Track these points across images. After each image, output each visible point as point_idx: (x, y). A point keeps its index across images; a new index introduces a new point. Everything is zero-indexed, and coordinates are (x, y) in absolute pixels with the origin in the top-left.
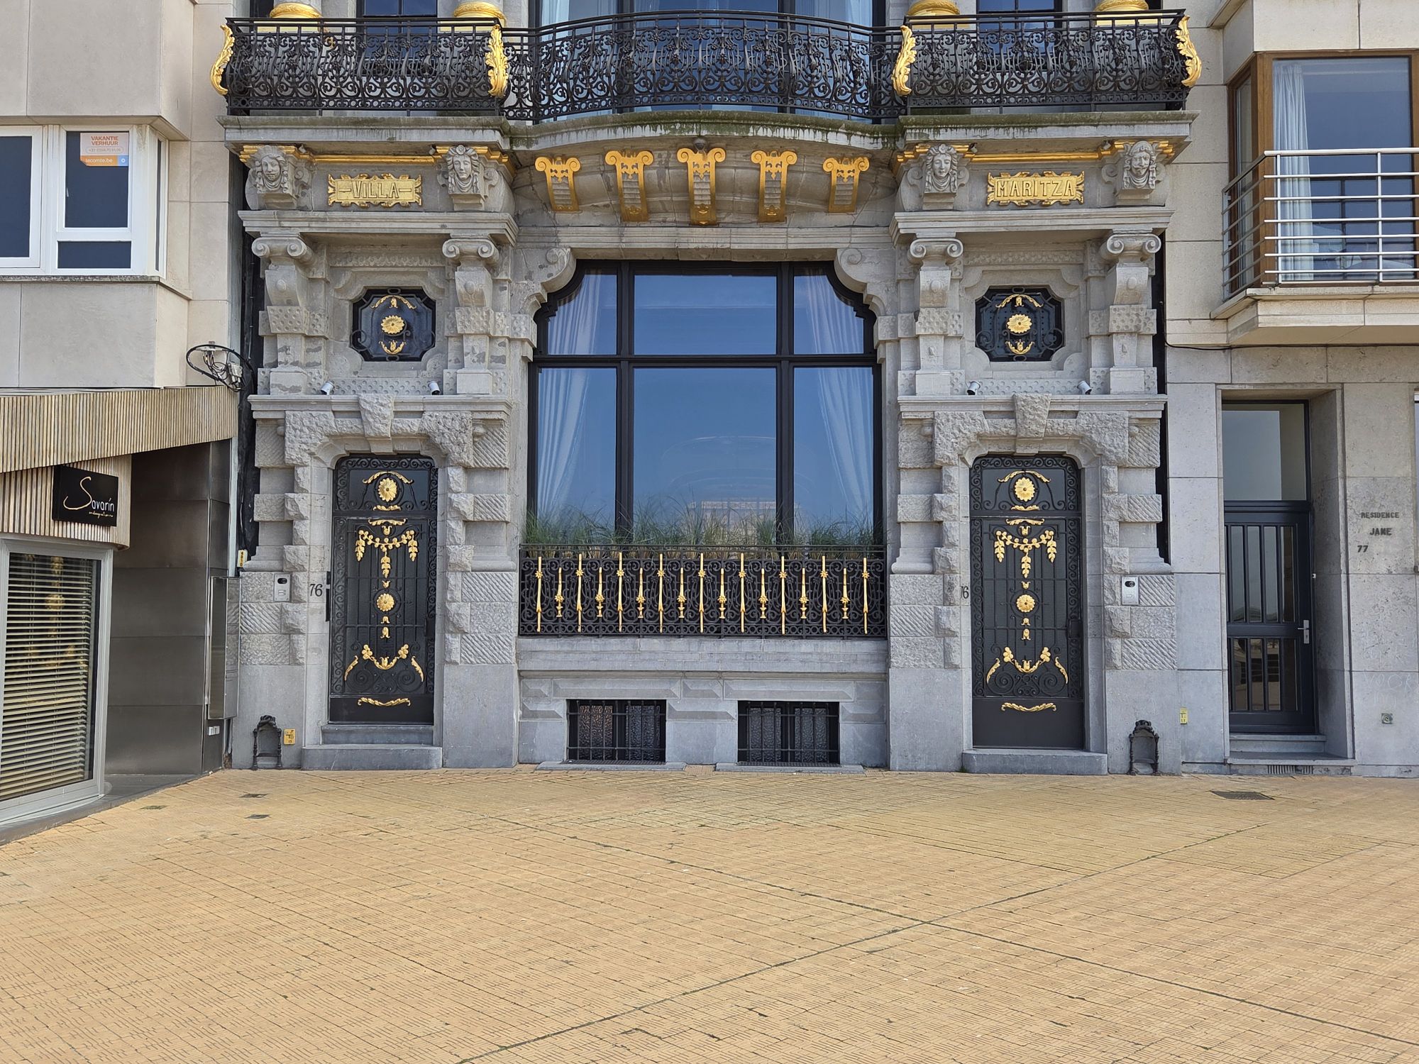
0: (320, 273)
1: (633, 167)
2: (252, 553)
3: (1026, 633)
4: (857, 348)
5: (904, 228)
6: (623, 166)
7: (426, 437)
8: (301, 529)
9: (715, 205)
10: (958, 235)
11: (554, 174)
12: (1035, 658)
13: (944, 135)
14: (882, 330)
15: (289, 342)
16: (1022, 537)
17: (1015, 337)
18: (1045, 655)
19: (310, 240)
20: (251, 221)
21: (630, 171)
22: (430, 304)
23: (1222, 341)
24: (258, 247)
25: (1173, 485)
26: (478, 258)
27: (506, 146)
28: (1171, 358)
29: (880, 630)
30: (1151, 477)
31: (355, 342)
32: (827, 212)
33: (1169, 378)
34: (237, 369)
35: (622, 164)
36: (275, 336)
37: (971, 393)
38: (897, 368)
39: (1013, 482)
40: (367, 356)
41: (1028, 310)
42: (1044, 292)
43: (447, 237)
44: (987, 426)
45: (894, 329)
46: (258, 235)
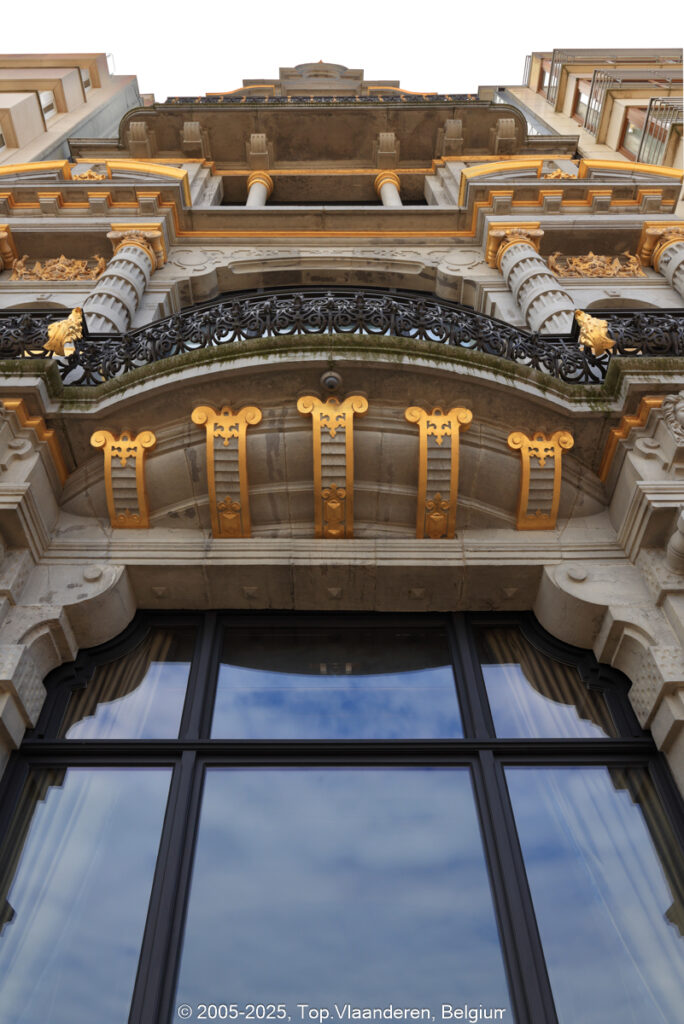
1: (231, 428)
6: (216, 426)
11: (116, 452)
21: (226, 434)
32: (516, 528)
35: (216, 424)
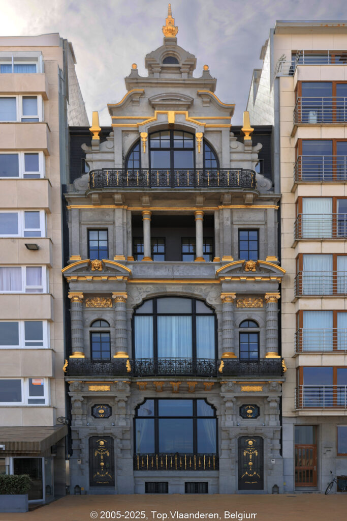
0: (85, 402)
1: (160, 384)
2: (71, 455)
3: (251, 469)
4: (212, 415)
5: (222, 395)
6: (157, 384)
7: (111, 434)
8: (83, 451)
9: (178, 390)
10: (235, 397)
11: (141, 385)
12: (253, 473)
13: (230, 380)
14: (218, 413)
15: (79, 416)
16: (250, 452)
17: (249, 414)
18: (255, 473)
19: (83, 397)
20: (70, 394)
22: (111, 407)
23: (294, 416)
24: (73, 399)
25: (283, 442)
26: (123, 400)
27: (130, 380)
28: (283, 419)
29: (217, 468)
30: (278, 441)
31: (92, 415)
32: (205, 391)
33: (283, 422)
34: (67, 421)
36: (75, 415)
37: (238, 425)
38: (221, 420)
39: (248, 441)
40: (95, 417)
41: (251, 409)
42: (255, 406)
43: (116, 397)
44: (242, 431)
45: (220, 413)
46: (72, 397)
